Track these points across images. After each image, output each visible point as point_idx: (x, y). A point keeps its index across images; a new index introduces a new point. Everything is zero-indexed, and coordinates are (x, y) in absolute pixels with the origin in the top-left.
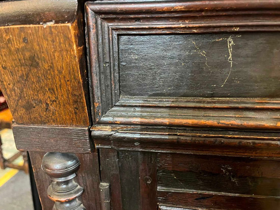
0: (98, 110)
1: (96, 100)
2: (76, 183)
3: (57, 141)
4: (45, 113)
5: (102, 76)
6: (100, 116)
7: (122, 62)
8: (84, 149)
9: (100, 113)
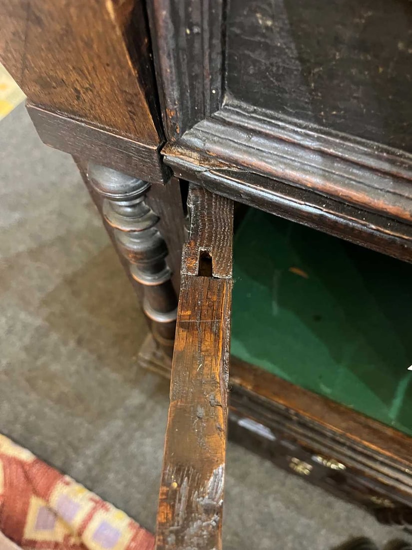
0: (174, 123)
1: (170, 105)
2: (147, 206)
3: (105, 152)
4: (76, 102)
5: (184, 58)
6: (178, 134)
7: (232, 25)
8: (151, 177)
9: (177, 128)
